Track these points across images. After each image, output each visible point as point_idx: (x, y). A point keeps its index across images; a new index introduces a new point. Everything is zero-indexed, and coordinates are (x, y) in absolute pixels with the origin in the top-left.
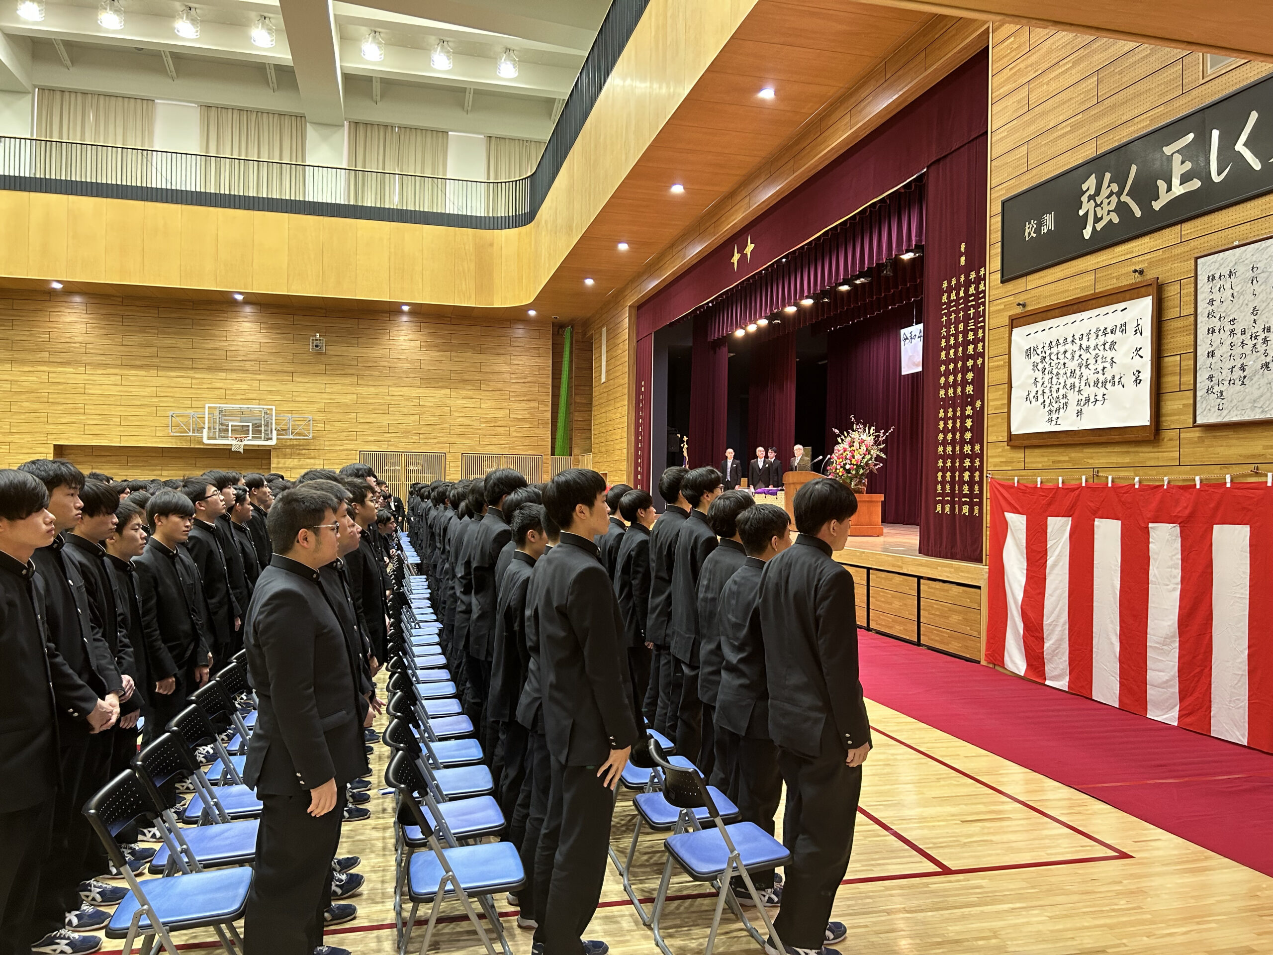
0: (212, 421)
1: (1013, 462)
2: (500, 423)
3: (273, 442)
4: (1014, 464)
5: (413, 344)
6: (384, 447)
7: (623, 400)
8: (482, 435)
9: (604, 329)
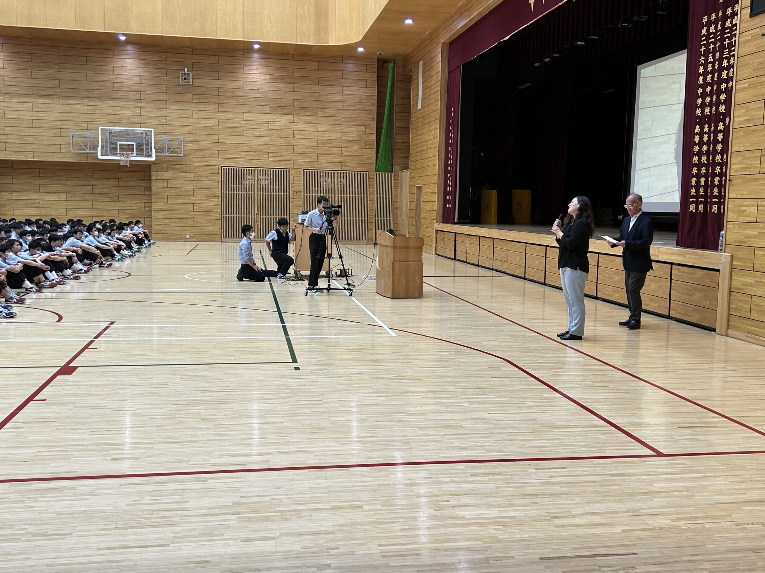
0: (104, 140)
1: (751, 168)
2: (334, 144)
3: (153, 159)
4: (752, 169)
5: (263, 77)
6: (241, 164)
7: (436, 124)
8: (319, 154)
9: (421, 63)
